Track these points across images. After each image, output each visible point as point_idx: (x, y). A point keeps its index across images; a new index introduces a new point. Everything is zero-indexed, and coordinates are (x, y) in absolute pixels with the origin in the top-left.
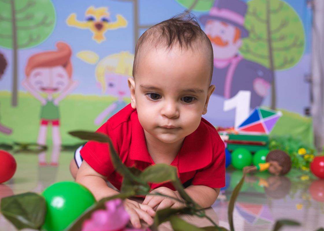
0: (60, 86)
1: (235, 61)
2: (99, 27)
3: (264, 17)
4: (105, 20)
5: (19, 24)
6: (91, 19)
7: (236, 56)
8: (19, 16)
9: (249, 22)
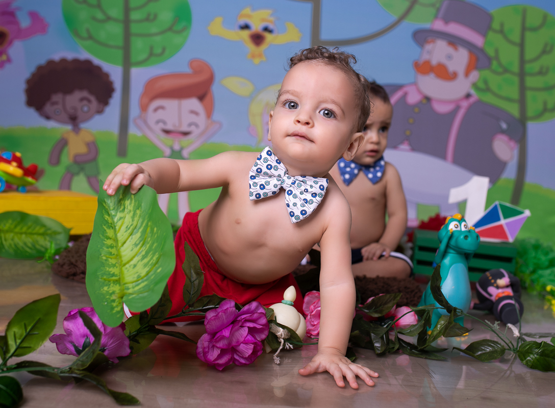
0: (193, 128)
1: (465, 104)
2: (257, 39)
3: (516, 37)
4: (266, 29)
5: (134, 28)
6: (246, 27)
7: (468, 96)
8: (134, 16)
9: (491, 43)
